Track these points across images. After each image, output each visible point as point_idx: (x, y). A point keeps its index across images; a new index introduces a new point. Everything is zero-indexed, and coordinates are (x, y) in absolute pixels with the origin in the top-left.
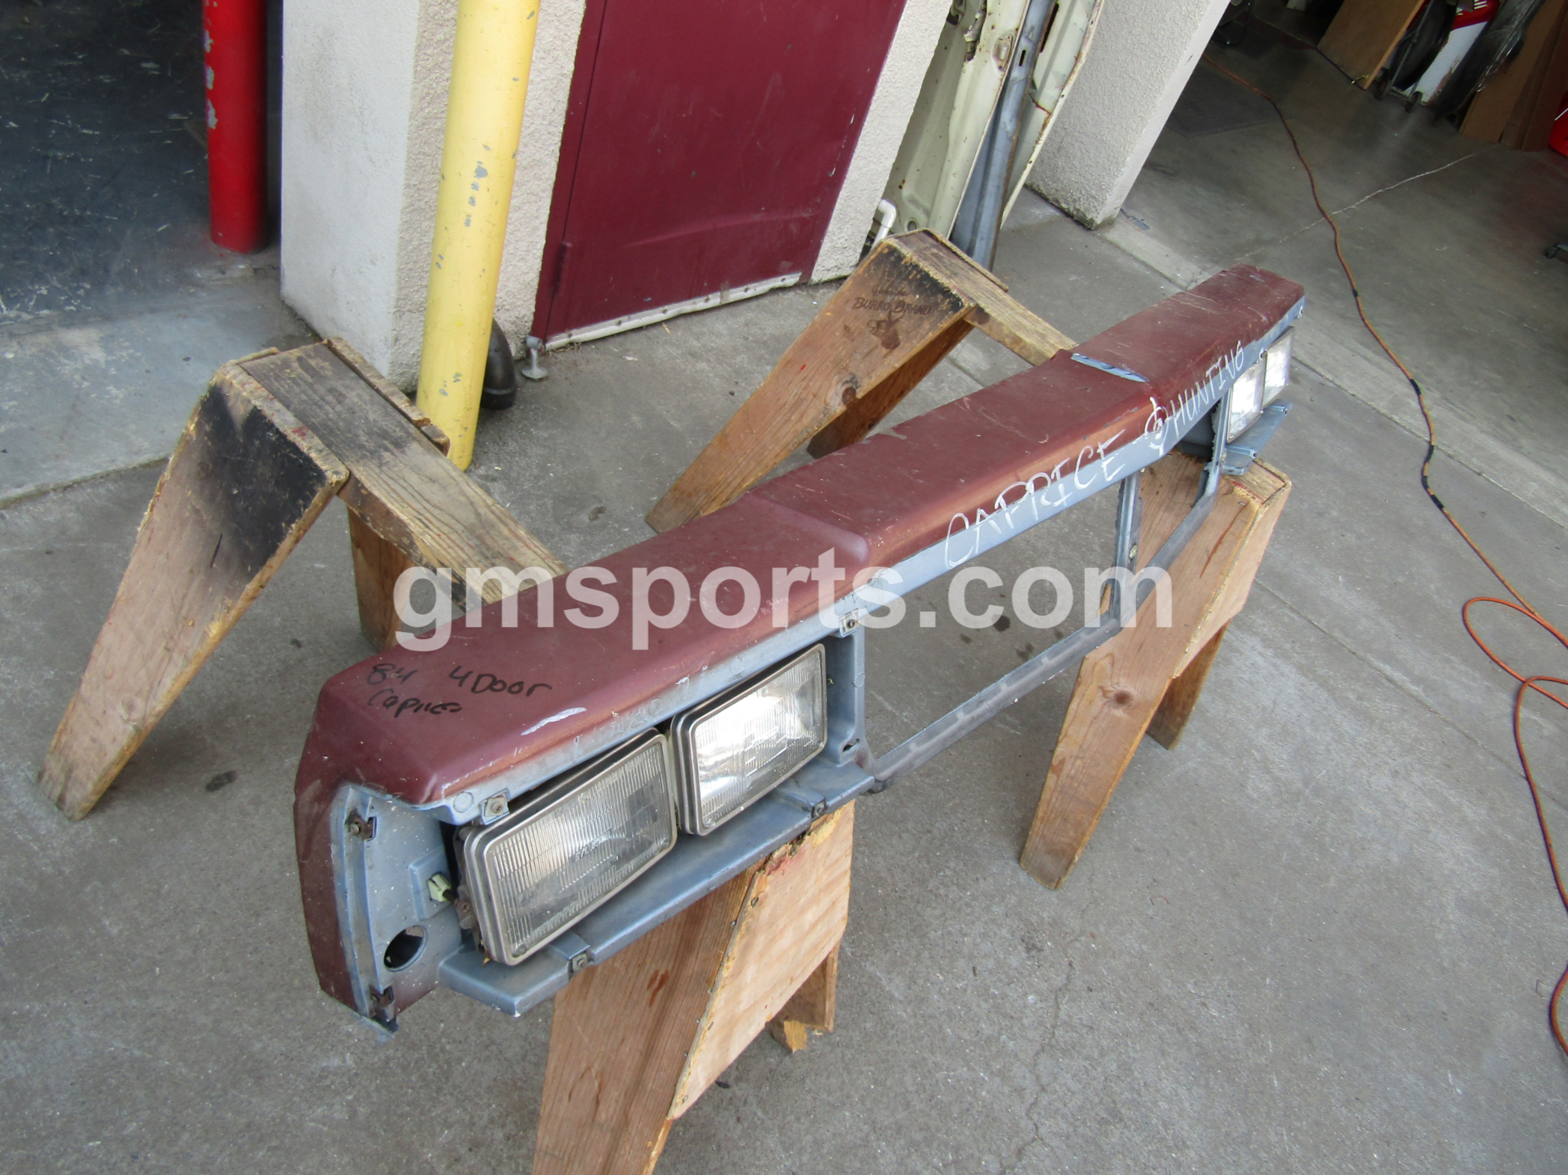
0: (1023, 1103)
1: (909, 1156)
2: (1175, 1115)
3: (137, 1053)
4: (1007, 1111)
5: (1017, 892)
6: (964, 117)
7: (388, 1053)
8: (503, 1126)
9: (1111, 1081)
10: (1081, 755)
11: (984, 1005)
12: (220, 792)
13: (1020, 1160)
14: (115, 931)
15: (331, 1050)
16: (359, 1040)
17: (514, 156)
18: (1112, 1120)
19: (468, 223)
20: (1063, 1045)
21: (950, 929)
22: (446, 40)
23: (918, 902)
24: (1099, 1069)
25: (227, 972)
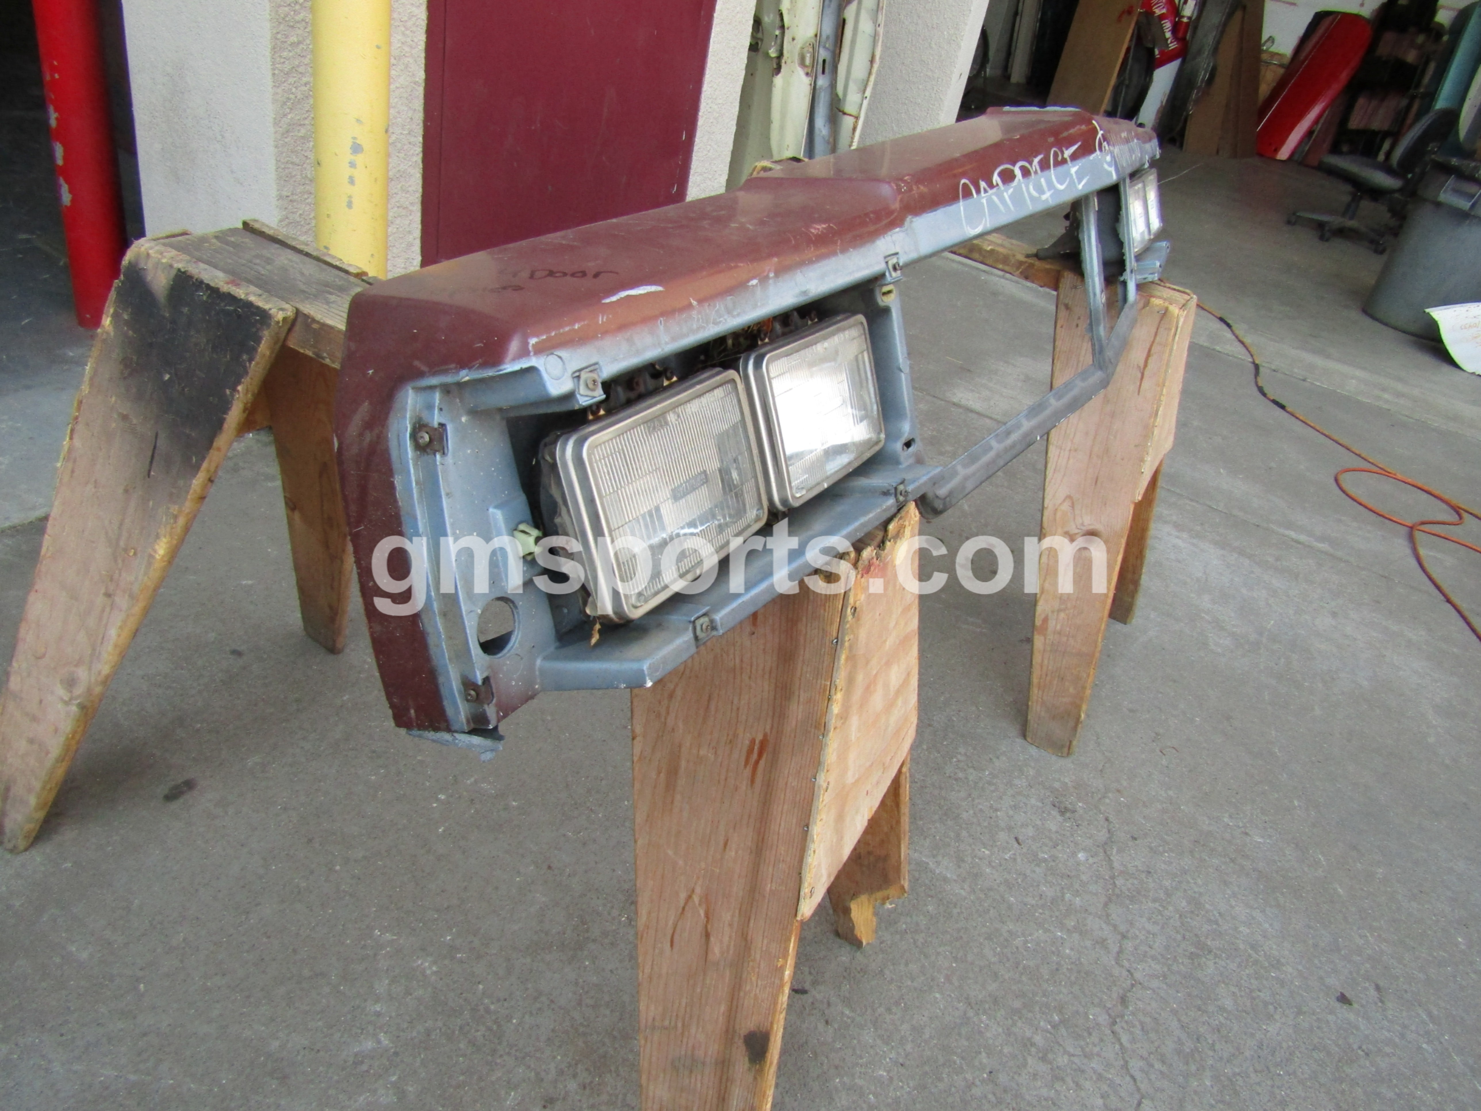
0: (1109, 952)
1: (1014, 1024)
2: (1260, 938)
3: (132, 1077)
4: (1097, 963)
5: (1033, 764)
6: (782, 128)
7: (427, 1025)
8: (575, 1076)
9: (1186, 918)
10: (1063, 607)
11: (1037, 869)
12: (181, 800)
13: (1127, 1007)
14: (84, 955)
15: (362, 1033)
16: (390, 1017)
17: (387, 131)
18: (1201, 953)
19: (350, 205)
20: (1127, 893)
21: (980, 807)
22: (299, 43)
23: (941, 788)
24: (1171, 908)
25: (224, 975)
